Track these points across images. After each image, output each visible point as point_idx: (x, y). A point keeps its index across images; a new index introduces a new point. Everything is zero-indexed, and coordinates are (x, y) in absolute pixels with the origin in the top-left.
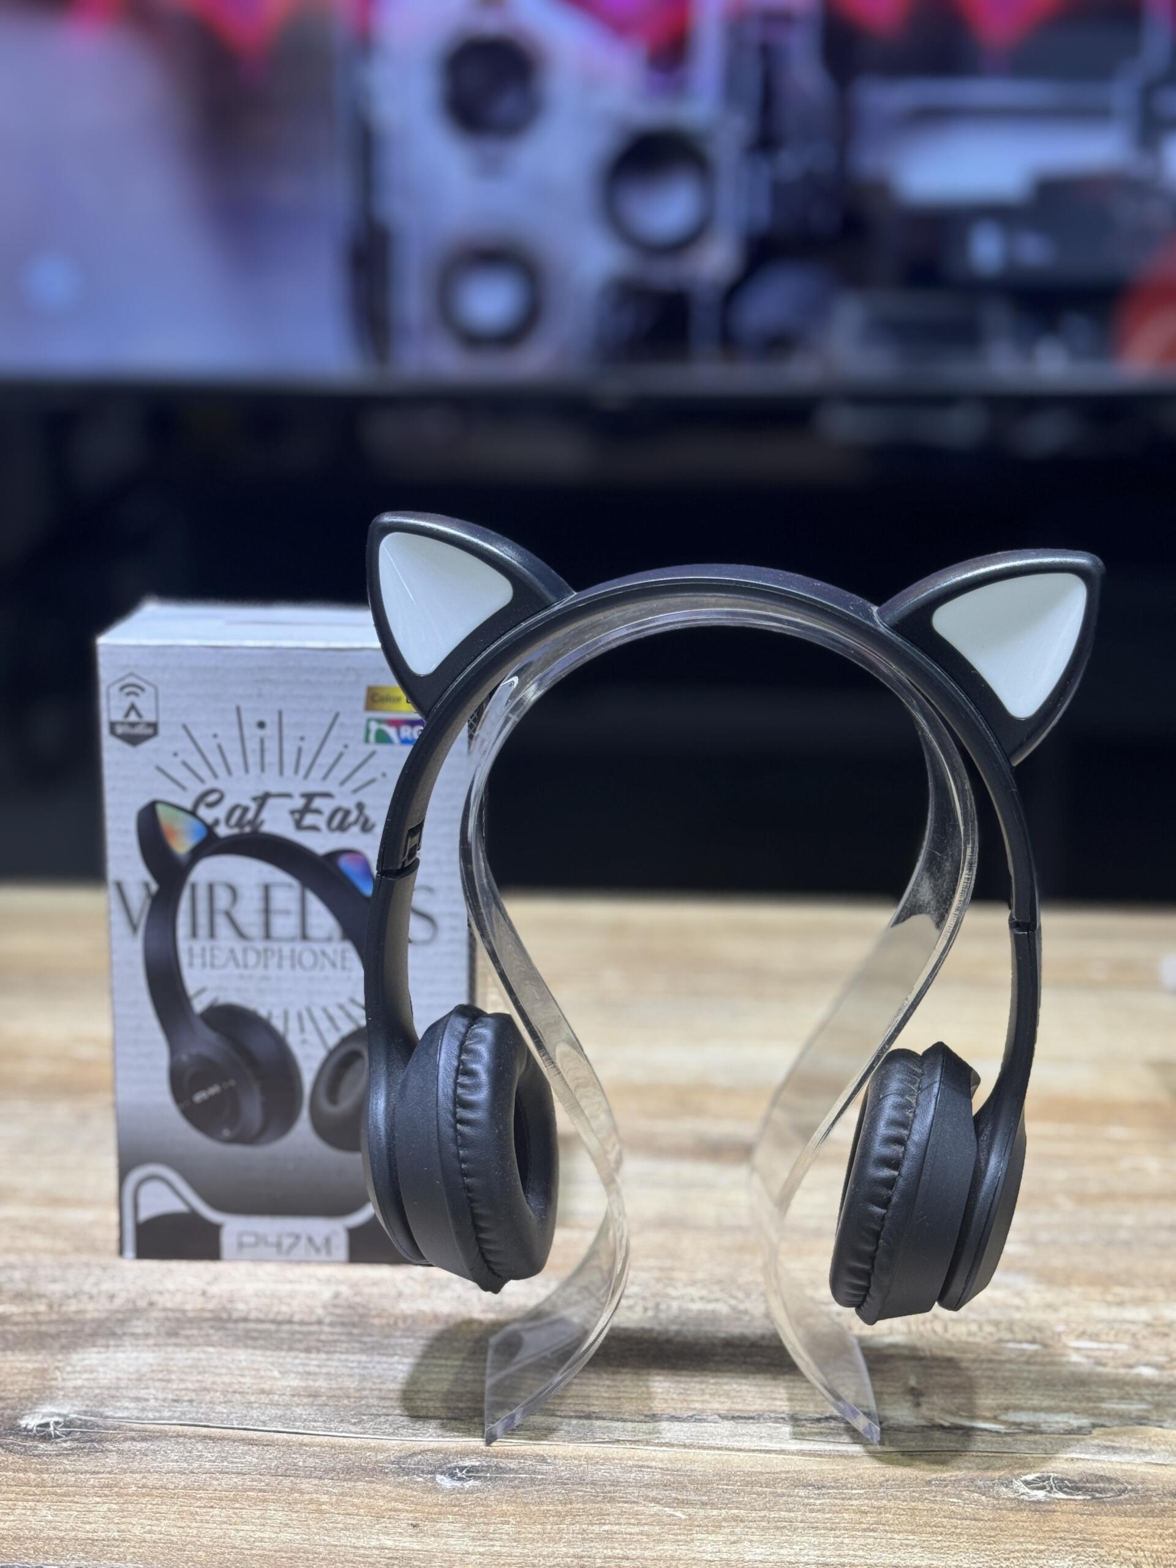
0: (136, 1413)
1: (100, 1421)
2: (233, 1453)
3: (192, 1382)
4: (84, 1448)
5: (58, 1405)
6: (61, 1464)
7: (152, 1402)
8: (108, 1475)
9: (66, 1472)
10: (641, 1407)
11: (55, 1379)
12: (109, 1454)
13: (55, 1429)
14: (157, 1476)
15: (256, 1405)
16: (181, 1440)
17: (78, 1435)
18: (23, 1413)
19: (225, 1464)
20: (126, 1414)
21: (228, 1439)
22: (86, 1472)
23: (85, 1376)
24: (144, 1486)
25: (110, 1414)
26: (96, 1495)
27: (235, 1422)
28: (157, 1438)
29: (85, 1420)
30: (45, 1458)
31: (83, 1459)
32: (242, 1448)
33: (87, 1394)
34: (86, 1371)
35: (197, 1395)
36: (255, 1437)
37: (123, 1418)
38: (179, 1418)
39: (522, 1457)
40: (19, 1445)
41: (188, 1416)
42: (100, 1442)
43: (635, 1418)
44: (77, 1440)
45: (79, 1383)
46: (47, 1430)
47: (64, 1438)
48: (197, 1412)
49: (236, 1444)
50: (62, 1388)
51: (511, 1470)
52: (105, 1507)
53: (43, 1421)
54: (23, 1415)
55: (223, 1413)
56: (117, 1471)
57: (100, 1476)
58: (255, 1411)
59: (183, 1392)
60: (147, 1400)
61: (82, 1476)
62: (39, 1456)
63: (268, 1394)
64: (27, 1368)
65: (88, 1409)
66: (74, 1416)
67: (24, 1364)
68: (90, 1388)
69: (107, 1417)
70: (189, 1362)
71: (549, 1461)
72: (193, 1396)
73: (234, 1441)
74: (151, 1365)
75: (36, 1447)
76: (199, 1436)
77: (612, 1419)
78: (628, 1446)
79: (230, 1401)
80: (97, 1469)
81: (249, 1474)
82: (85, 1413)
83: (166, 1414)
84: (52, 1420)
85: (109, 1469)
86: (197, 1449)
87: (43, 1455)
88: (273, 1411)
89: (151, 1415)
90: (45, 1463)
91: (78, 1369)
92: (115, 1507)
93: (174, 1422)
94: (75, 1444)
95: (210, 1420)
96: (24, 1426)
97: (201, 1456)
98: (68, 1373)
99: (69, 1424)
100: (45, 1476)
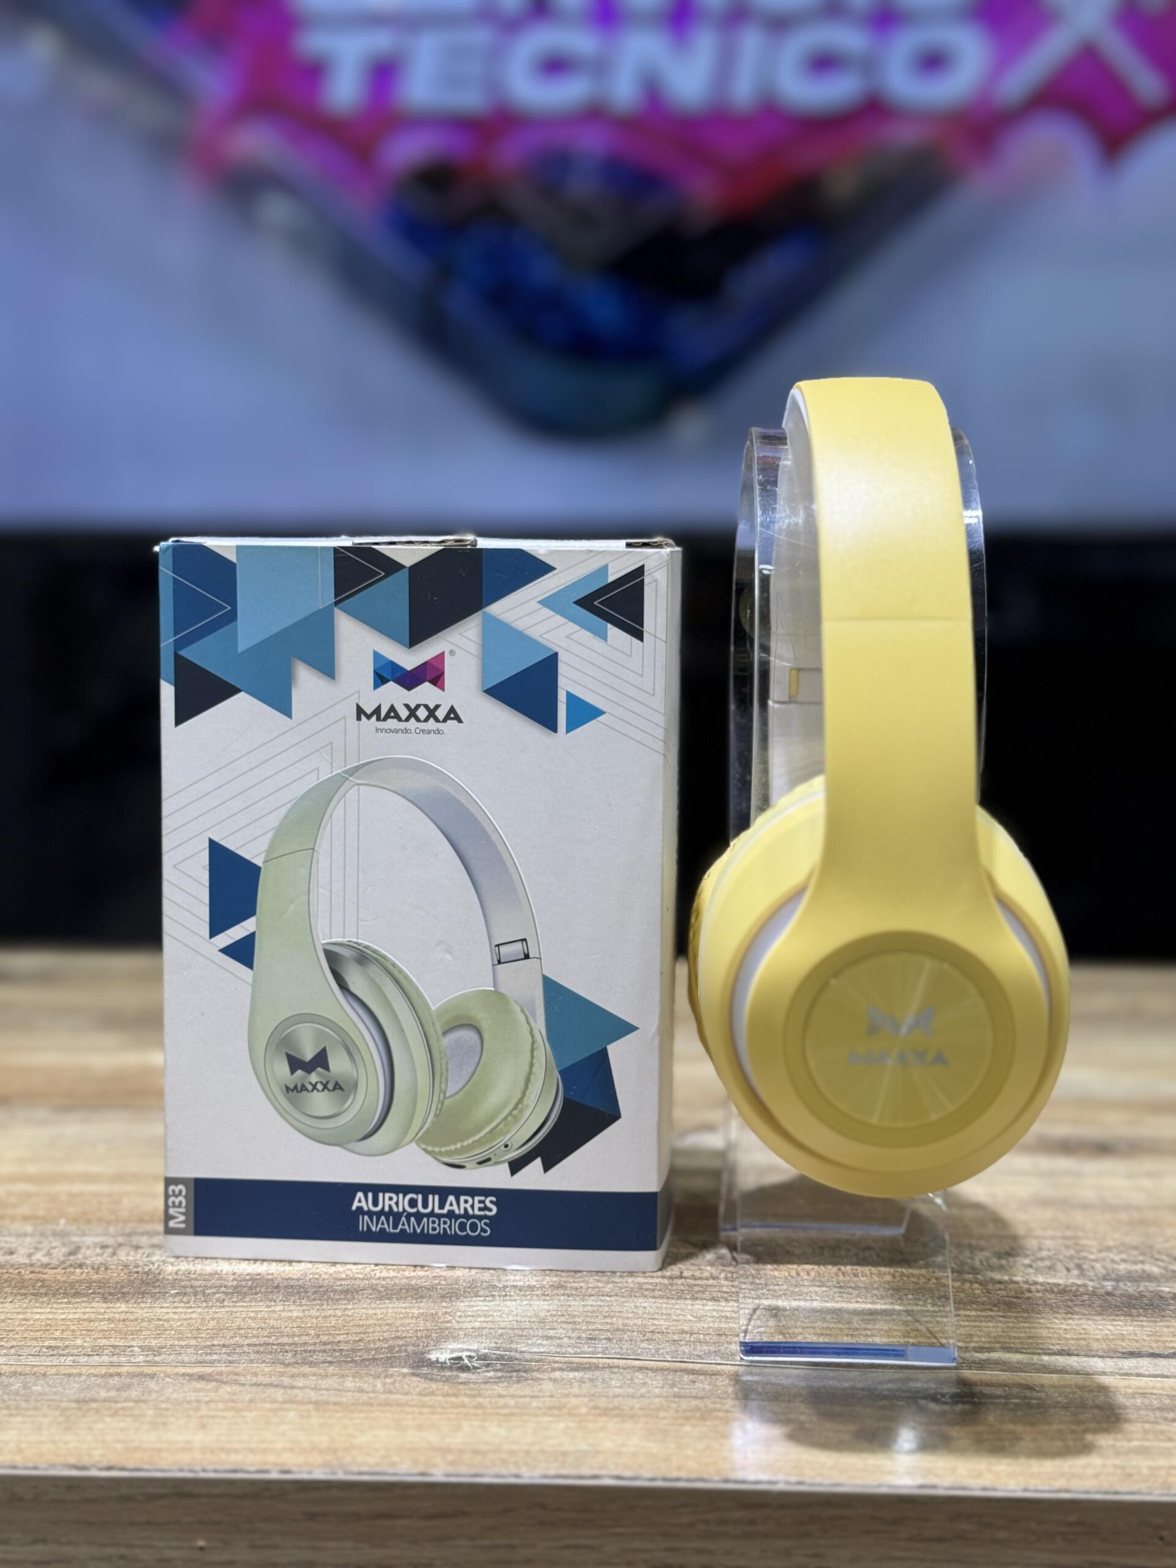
0: (553, 1349)
1: (517, 1355)
2: (680, 1381)
3: (601, 1324)
4: (511, 1377)
5: (464, 1343)
6: (492, 1390)
7: (566, 1340)
8: (549, 1399)
9: (500, 1396)
10: (1112, 1346)
11: (448, 1322)
12: (541, 1382)
13: (470, 1362)
14: (605, 1399)
15: (683, 1343)
16: (616, 1370)
17: (499, 1367)
18: (428, 1349)
19: (676, 1390)
20: (542, 1350)
21: (667, 1369)
22: (524, 1396)
23: (482, 1319)
24: (595, 1408)
25: (525, 1349)
26: (545, 1415)
27: (667, 1356)
28: (588, 1368)
29: (500, 1355)
30: (472, 1385)
31: (515, 1386)
32: (686, 1378)
33: (491, 1333)
34: (480, 1316)
35: (612, 1335)
36: (696, 1368)
37: (542, 1353)
38: (602, 1352)
39: (1005, 1385)
40: (438, 1375)
41: (613, 1351)
42: (526, 1371)
43: (1111, 1354)
44: (497, 1370)
45: (477, 1325)
46: (462, 1362)
47: (484, 1369)
48: (622, 1349)
49: (678, 1373)
50: (460, 1329)
51: (998, 1397)
52: (561, 1425)
53: (455, 1355)
54: (429, 1351)
55: (650, 1349)
56: (558, 1395)
57: (542, 1399)
58: (684, 1347)
59: (596, 1332)
60: (560, 1338)
61: (522, 1400)
62: (464, 1383)
63: (691, 1334)
64: (413, 1313)
65: (498, 1345)
66: (486, 1351)
67: (408, 1310)
68: (490, 1328)
69: (522, 1352)
70: (590, 1308)
71: (1037, 1389)
72: (609, 1335)
73: (676, 1371)
74: (548, 1311)
75: (458, 1377)
76: (634, 1367)
77: (1086, 1356)
78: (1117, 1377)
79: (651, 1340)
80: (535, 1394)
81: (708, 1397)
82: (498, 1349)
83: (586, 1349)
84: (464, 1355)
85: (549, 1394)
86: (637, 1377)
87: (469, 1383)
88: (704, 1348)
89: (570, 1350)
90: (473, 1389)
91: (469, 1313)
92: (571, 1425)
93: (600, 1355)
94: (500, 1374)
95: (638, 1354)
96: (435, 1359)
97: (645, 1383)
98: (460, 1316)
99: (484, 1357)
100: (481, 1400)
